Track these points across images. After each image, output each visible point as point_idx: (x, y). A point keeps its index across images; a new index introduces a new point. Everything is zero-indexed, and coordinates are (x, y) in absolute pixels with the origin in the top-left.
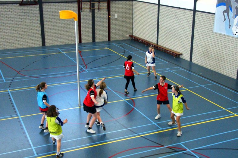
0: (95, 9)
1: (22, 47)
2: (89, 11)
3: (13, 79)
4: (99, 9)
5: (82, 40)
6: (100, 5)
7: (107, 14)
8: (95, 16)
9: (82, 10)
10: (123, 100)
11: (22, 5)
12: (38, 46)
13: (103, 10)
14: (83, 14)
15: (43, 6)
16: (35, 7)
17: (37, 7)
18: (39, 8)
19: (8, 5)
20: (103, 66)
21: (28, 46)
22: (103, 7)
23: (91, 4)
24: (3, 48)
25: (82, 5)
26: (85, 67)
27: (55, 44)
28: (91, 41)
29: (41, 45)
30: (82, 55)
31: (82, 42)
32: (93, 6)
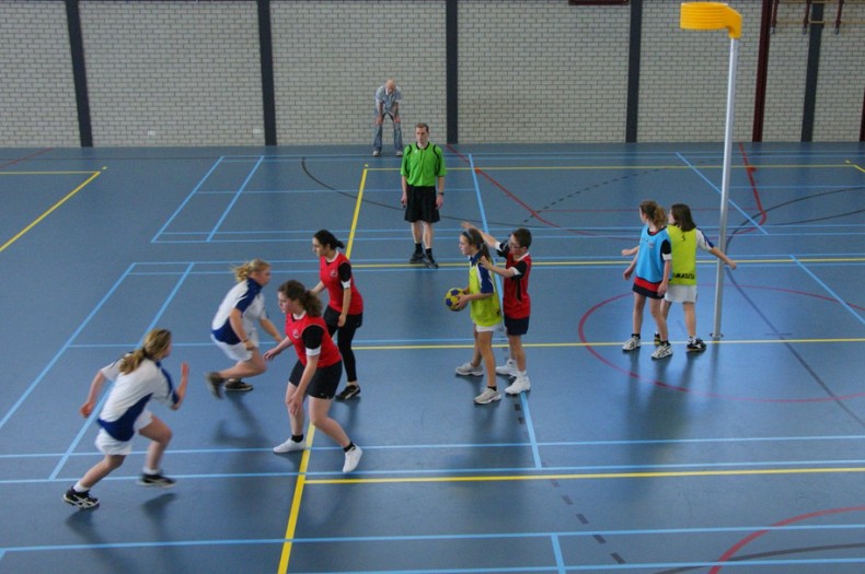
0: (822, 26)
1: (560, 139)
2: (801, 30)
4: (838, 26)
5: (764, 133)
6: (844, 10)
8: (822, 49)
9: (774, 27)
11: (577, 4)
12: (612, 139)
13: (852, 30)
14: (777, 39)
15: (644, 10)
16: (619, 11)
17: (626, 11)
18: (629, 16)
20: (824, 221)
21: (581, 139)
22: (853, 20)
23: (811, 6)
24: (501, 139)
25: (779, 11)
26: (761, 217)
27: (670, 139)
28: (797, 137)
29: (622, 138)
30: (754, 179)
31: (764, 137)
32: (818, 12)
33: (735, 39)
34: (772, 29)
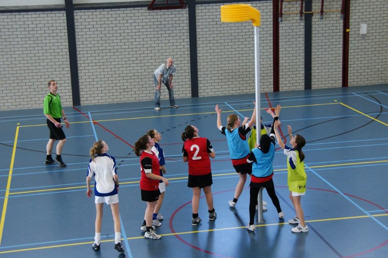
0: (312, 14)
1: (148, 98)
2: (298, 18)
3: (123, 161)
4: (322, 15)
5: (280, 85)
6: (325, 4)
7: (342, 24)
8: (313, 29)
9: (281, 17)
10: (366, 215)
11: (153, 9)
12: (182, 96)
13: (331, 16)
14: (284, 25)
15: (197, 11)
16: (181, 12)
17: (185, 12)
18: (188, 15)
19: (125, 9)
20: (323, 140)
22: (332, 10)
24: (109, 100)
25: (283, 6)
27: (220, 94)
28: (301, 87)
29: (189, 95)
31: (280, 88)
32: (309, 7)
33: (257, 27)
34: (280, 18)
